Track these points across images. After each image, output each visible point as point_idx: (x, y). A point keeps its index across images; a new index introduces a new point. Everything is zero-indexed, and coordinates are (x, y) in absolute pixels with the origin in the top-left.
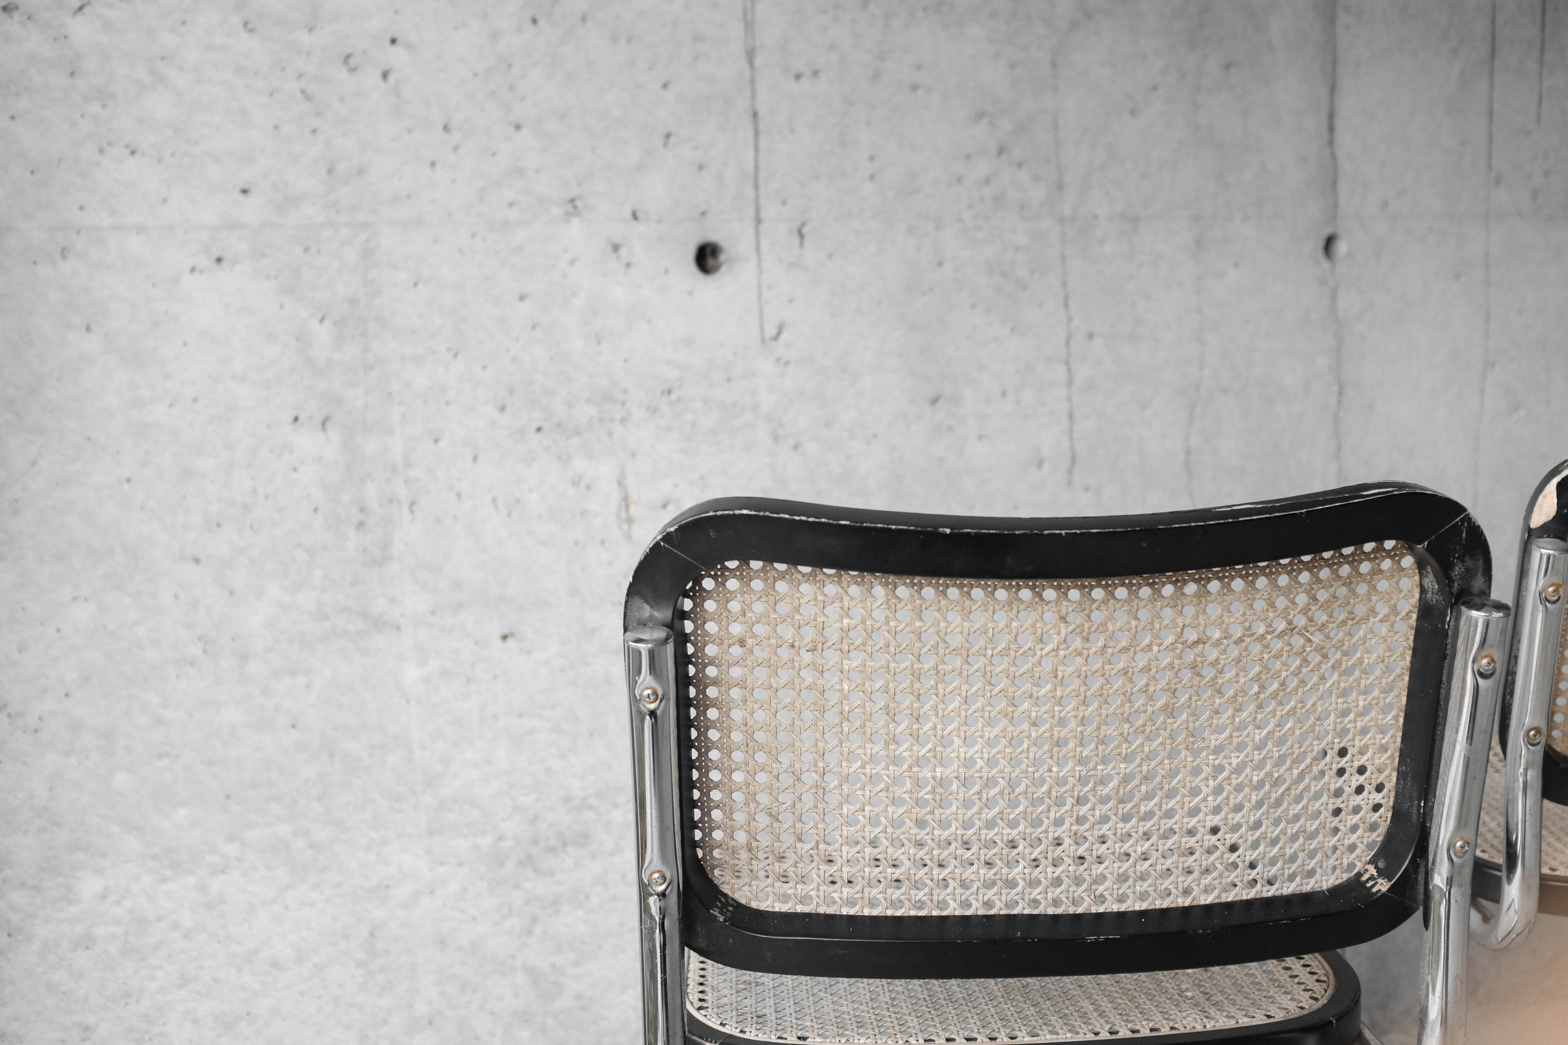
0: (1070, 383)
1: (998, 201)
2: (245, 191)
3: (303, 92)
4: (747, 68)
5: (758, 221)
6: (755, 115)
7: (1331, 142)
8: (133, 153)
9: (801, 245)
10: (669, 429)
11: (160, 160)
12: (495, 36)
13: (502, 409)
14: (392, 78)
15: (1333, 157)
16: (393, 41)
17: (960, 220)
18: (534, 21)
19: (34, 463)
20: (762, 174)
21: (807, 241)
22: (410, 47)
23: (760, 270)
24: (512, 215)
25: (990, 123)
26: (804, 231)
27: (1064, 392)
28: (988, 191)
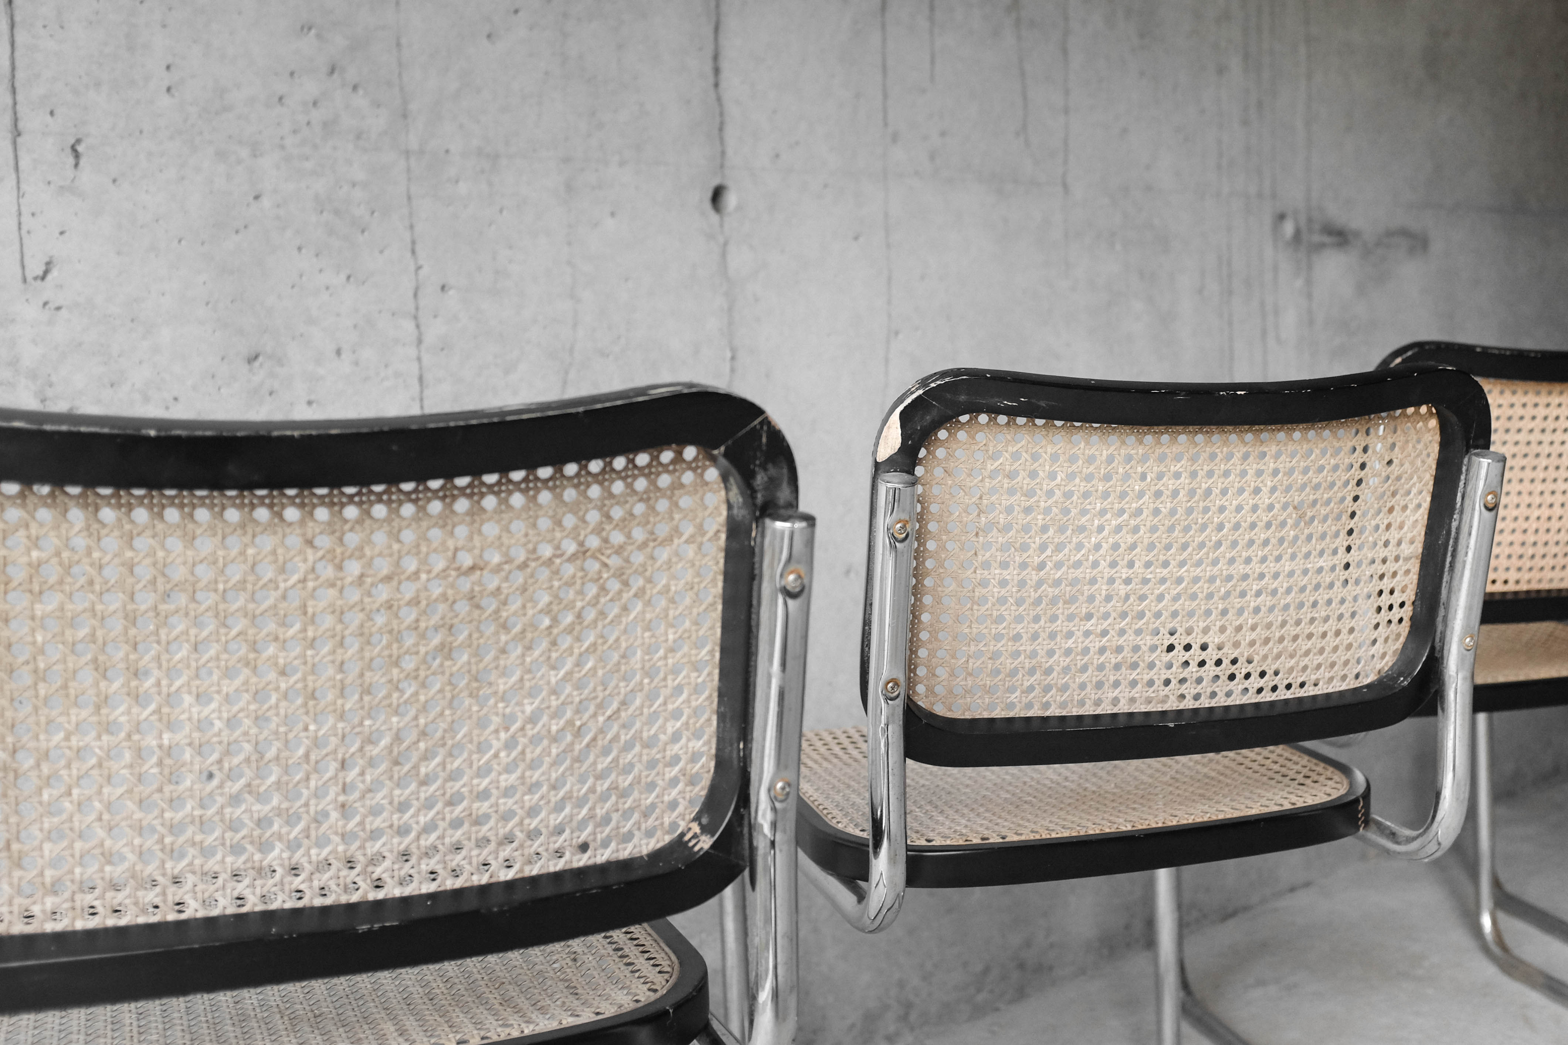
0: (420, 341)
1: (329, 127)
5: (17, 133)
7: (716, 85)
9: (76, 165)
15: (719, 99)
17: (282, 147)
20: (20, 75)
21: (83, 162)
23: (20, 195)
25: (319, 36)
26: (80, 148)
27: (412, 352)
28: (316, 115)
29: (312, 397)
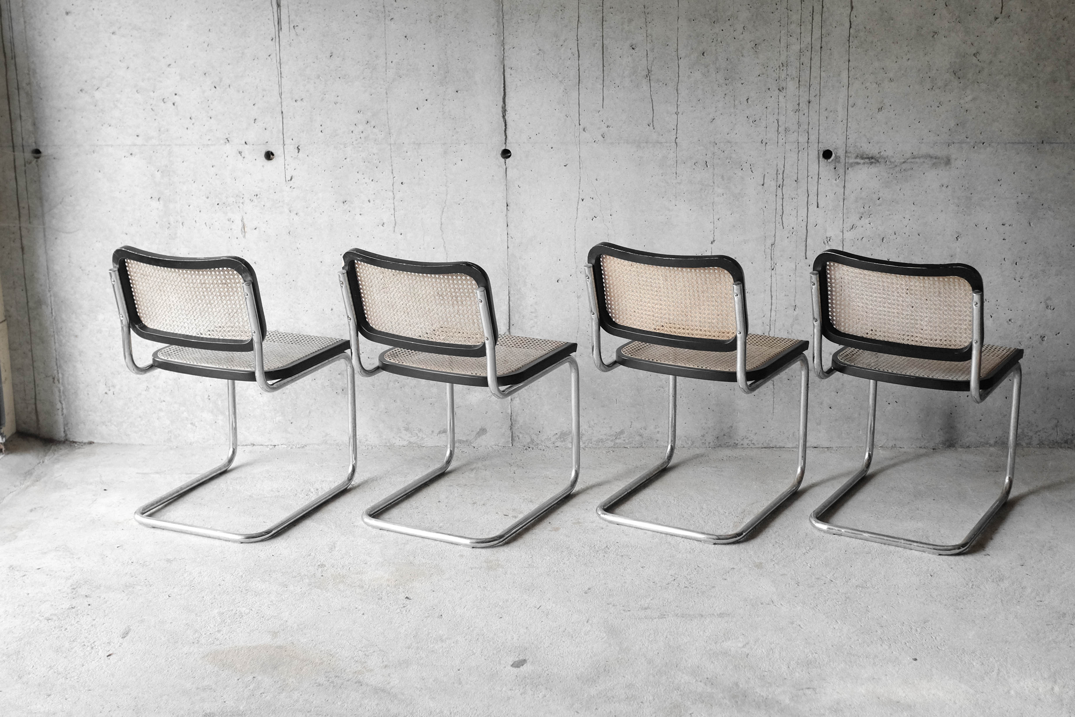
0: (394, 198)
1: (367, 138)
2: (138, 136)
3: (152, 109)
4: (280, 99)
5: (284, 145)
6: (282, 112)
7: (504, 116)
8: (110, 126)
9: (298, 152)
10: (256, 206)
11: (116, 128)
12: (204, 92)
13: (208, 198)
14: (175, 104)
15: (505, 121)
16: (176, 94)
17: (353, 145)
18: (215, 87)
19: (87, 205)
20: (285, 130)
21: (300, 151)
22: (180, 96)
23: (285, 160)
24: (209, 143)
25: (363, 113)
26: (299, 147)
27: (392, 201)
28: (362, 135)
29: (361, 213)
